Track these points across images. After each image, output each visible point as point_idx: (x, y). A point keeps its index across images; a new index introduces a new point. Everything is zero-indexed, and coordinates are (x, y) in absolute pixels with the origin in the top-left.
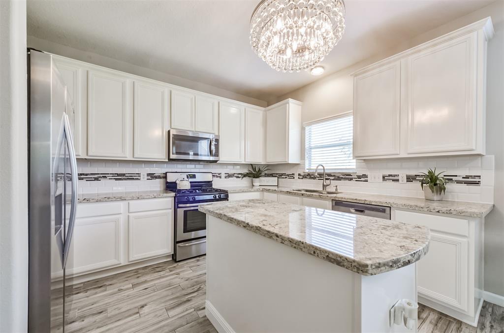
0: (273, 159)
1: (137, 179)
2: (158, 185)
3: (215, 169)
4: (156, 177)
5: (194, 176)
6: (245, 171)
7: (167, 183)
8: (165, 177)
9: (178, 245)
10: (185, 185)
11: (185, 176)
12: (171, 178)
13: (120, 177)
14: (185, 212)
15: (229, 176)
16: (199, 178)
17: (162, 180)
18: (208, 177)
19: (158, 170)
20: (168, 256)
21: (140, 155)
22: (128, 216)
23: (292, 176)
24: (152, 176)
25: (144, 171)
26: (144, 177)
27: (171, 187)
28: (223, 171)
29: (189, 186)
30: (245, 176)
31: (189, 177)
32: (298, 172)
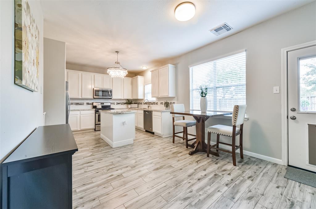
0: (135, 98)
1: (83, 105)
2: (90, 107)
3: (111, 101)
4: (90, 104)
5: (103, 104)
6: (125, 102)
7: (93, 106)
8: (93, 104)
9: (96, 125)
10: (100, 106)
11: (100, 103)
12: (95, 104)
13: (77, 104)
14: (98, 115)
15: (118, 104)
16: (105, 104)
17: (92, 105)
18: (109, 104)
19: (90, 102)
20: (93, 129)
21: (84, 97)
22: (80, 116)
23: (141, 103)
24: (88, 104)
25: (85, 102)
26: (85, 104)
27: (95, 107)
28: (115, 102)
29: (101, 107)
30: (125, 104)
31: (101, 104)
32: (143, 102)
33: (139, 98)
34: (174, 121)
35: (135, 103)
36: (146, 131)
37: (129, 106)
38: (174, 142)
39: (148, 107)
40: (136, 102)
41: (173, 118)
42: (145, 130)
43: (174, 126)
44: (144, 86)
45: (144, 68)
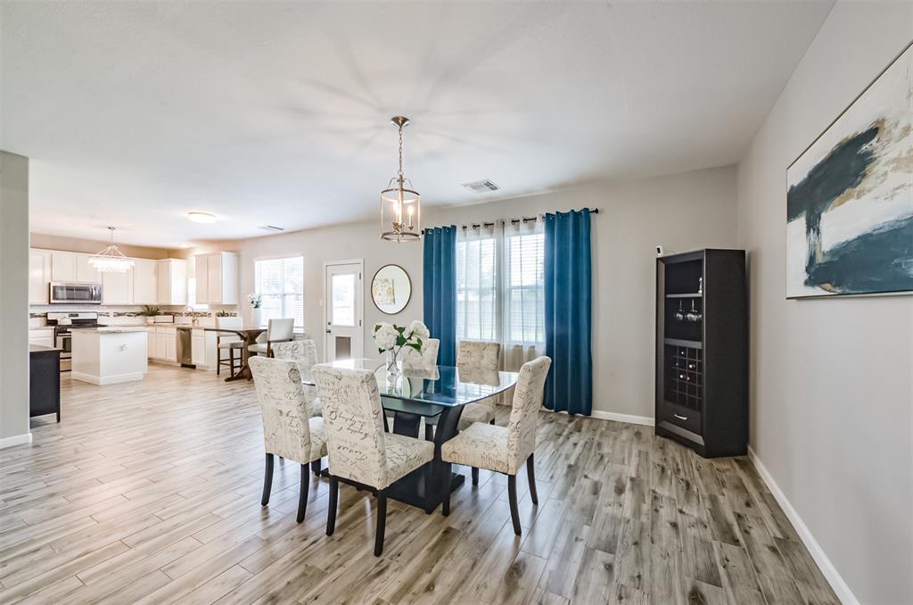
0: (164, 302)
2: (40, 322)
3: (99, 310)
4: (38, 316)
5: (77, 315)
6: (139, 310)
7: (48, 320)
8: (46, 315)
10: (66, 321)
11: (67, 315)
12: (51, 317)
14: (64, 339)
15: (119, 315)
16: (82, 317)
17: (43, 319)
18: (93, 316)
19: (39, 311)
23: (181, 314)
24: (34, 316)
27: (52, 323)
28: (111, 312)
29: (70, 323)
30: (138, 315)
31: (72, 315)
32: (184, 311)
33: (173, 304)
34: (219, 342)
35: (166, 314)
36: (183, 366)
37: (151, 320)
38: (218, 373)
39: (194, 321)
40: (168, 311)
41: (218, 338)
42: (180, 365)
43: (219, 350)
44: (187, 280)
45: (184, 246)
